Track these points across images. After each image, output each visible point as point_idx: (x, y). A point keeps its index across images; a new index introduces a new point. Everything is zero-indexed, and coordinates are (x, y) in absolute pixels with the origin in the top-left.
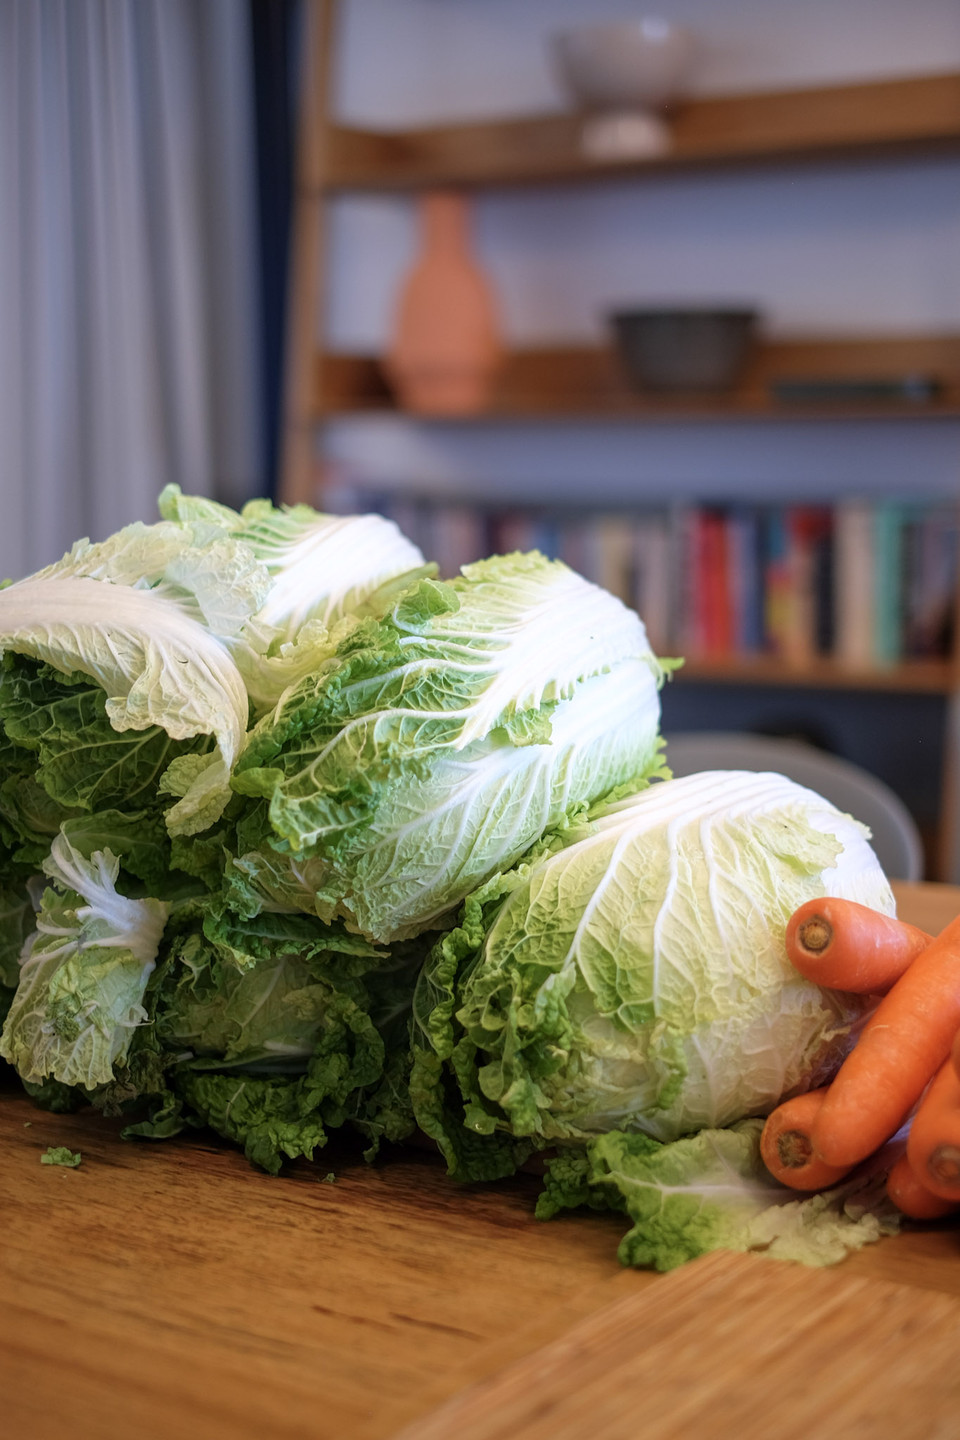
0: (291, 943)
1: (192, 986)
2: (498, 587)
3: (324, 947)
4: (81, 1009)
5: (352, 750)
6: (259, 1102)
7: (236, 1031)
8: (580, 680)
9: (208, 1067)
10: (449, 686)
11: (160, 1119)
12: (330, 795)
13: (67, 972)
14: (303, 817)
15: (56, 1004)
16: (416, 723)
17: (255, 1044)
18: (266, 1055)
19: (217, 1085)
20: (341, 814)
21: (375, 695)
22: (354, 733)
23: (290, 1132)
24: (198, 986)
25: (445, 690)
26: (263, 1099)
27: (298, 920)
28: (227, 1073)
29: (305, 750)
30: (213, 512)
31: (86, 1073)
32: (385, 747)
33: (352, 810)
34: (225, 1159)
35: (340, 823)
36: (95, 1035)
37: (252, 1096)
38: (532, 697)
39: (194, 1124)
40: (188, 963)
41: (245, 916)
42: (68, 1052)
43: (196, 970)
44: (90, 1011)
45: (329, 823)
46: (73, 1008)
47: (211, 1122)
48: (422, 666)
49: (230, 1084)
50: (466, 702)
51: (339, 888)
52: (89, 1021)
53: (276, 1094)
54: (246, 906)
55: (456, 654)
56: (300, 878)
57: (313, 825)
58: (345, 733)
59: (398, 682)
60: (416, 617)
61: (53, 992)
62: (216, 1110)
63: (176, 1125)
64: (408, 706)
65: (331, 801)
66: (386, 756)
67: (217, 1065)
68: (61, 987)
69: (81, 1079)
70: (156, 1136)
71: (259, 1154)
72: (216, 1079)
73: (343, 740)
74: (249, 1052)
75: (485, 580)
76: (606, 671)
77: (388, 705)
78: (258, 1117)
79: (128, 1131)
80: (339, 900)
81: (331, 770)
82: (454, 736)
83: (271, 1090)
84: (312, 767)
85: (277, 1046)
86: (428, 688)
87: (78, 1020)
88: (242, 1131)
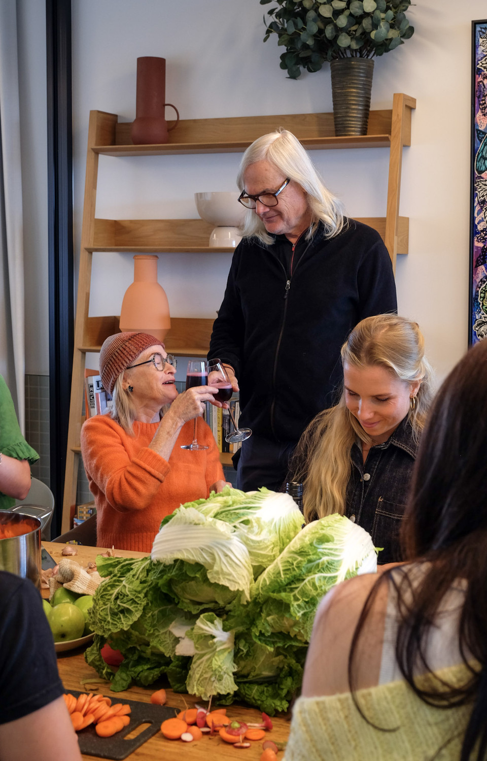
0: (280, 642)
1: (243, 656)
2: (334, 528)
3: (290, 643)
4: (222, 670)
5: (309, 587)
6: (263, 692)
7: (254, 669)
8: (363, 560)
9: (242, 681)
10: (332, 565)
11: (229, 699)
12: (305, 602)
13: (216, 660)
14: (298, 609)
15: (215, 670)
16: (325, 578)
17: (259, 673)
18: (262, 676)
19: (248, 687)
20: (307, 607)
21: (311, 568)
22: (309, 581)
23: (278, 703)
24: (245, 656)
25: (331, 567)
26: (263, 691)
27: (279, 635)
28: (251, 683)
29: (293, 586)
30: (240, 493)
31: (229, 689)
32: (321, 587)
33: (310, 605)
34: (252, 711)
35: (307, 609)
36: (228, 676)
37: (260, 690)
38: (353, 567)
39: (238, 700)
40: (242, 648)
41: (267, 634)
42: (222, 685)
43: (245, 651)
44: (225, 669)
45: (304, 609)
46: (220, 670)
47: (246, 699)
48: (325, 559)
49: (252, 686)
50: (337, 570)
51: (300, 627)
52: (225, 673)
53: (267, 690)
54: (268, 631)
55: (332, 554)
56: (286, 623)
57: (300, 611)
58: (306, 581)
59: (318, 565)
60: (320, 543)
61: (214, 667)
62: (248, 695)
63: (232, 700)
64: (322, 572)
65: (305, 603)
66: (322, 590)
67: (245, 680)
68: (215, 665)
69: (228, 691)
70: (227, 704)
71: (268, 710)
72: (247, 685)
73: (306, 584)
74: (257, 675)
75: (329, 526)
76: (368, 556)
77: (316, 572)
78: (264, 698)
79: (218, 703)
80: (300, 630)
81: (304, 593)
82: (335, 581)
83: (265, 689)
84: (296, 592)
85: (266, 673)
86: (327, 566)
87: (222, 673)
88: (259, 702)
